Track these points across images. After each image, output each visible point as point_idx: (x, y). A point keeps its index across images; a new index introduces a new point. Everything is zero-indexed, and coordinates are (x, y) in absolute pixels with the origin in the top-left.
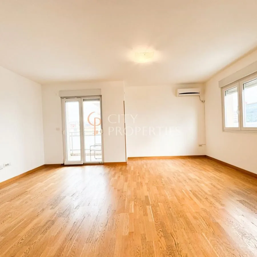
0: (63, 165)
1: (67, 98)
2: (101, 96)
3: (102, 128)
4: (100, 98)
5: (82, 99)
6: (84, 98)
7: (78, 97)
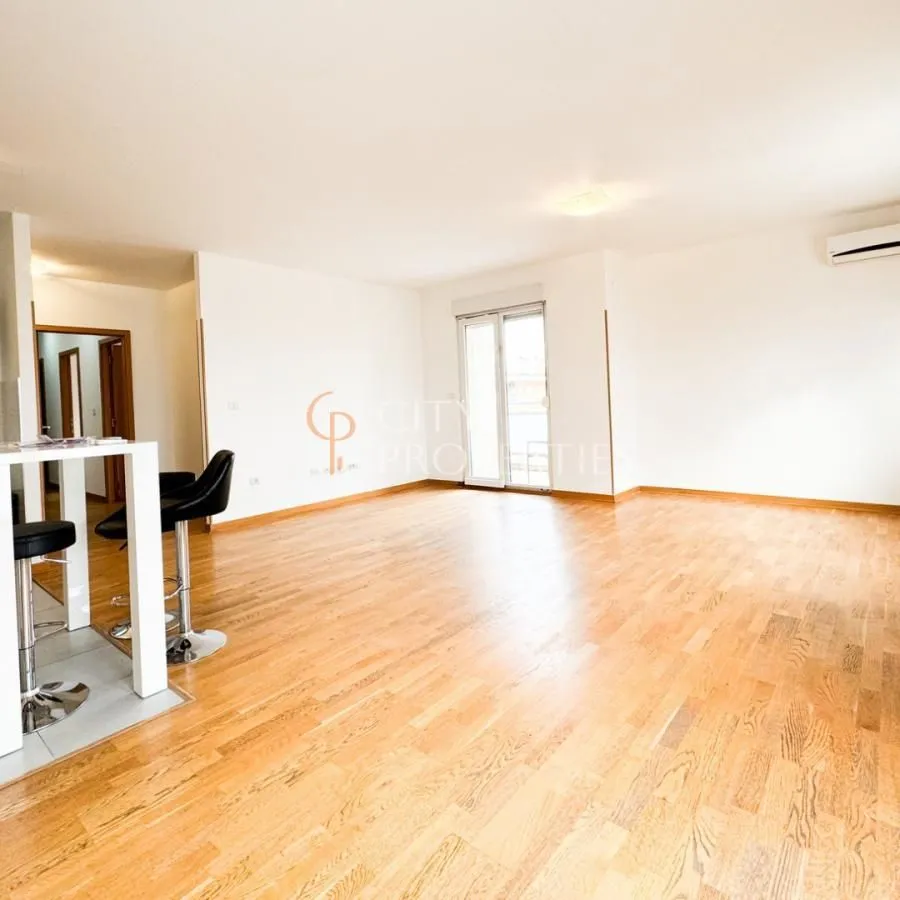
0: (462, 485)
1: (469, 317)
2: (544, 303)
3: (548, 394)
4: (541, 307)
5: (501, 315)
6: (507, 314)
7: (491, 313)
